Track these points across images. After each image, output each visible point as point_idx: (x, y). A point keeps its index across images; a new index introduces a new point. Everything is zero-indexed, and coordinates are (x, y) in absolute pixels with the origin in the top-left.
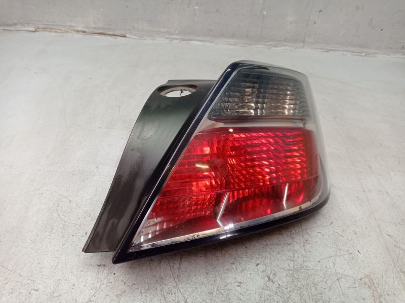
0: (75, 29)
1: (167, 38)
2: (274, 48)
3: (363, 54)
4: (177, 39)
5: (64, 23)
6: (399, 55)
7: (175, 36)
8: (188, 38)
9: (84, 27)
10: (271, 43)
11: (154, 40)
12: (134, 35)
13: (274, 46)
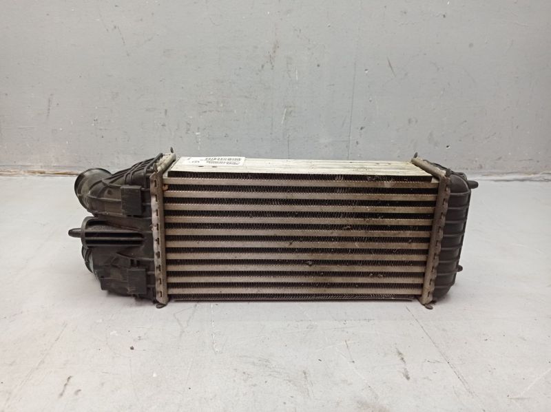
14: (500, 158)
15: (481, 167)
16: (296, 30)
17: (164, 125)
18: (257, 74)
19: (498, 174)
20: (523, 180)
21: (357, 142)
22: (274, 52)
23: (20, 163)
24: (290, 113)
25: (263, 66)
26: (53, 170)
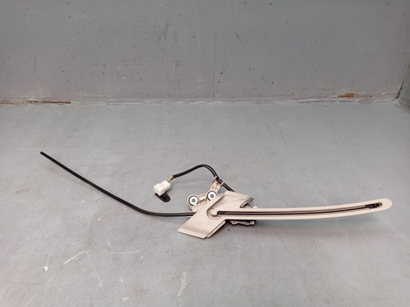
0: (28, 100)
1: (104, 101)
2: (191, 103)
3: (262, 102)
4: (113, 102)
5: (19, 96)
6: (290, 101)
7: (110, 100)
8: (121, 100)
9: (35, 98)
10: (188, 99)
11: (94, 104)
12: (77, 101)
13: (191, 102)
14: (304, 89)
15: (293, 95)
16: (179, 15)
17: (103, 73)
18: (157, 42)
19: (303, 99)
20: (317, 102)
21: (219, 82)
22: (167, 29)
23: (22, 97)
24: (178, 65)
25: (160, 38)
26: (42, 100)
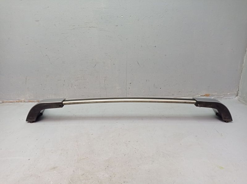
5: (16, 98)
9: (24, 99)
14: (180, 92)
15: (173, 95)
16: (105, 54)
17: (64, 85)
18: (94, 68)
19: (179, 97)
21: (129, 88)
24: (106, 79)
26: (28, 100)
